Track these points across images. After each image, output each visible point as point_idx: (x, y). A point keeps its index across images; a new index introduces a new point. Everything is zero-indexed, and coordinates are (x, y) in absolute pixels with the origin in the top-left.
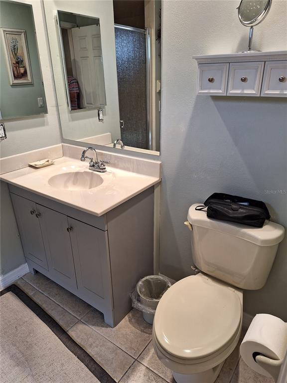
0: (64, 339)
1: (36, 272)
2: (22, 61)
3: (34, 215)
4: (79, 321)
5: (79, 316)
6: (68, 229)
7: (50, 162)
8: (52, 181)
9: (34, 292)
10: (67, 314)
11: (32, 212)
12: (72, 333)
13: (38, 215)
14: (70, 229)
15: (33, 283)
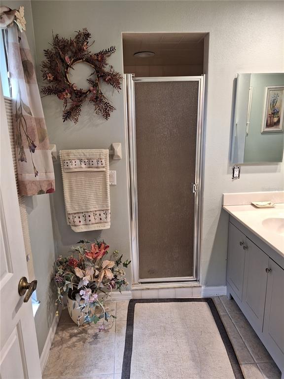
0: (235, 368)
1: (232, 298)
2: (278, 112)
3: (242, 246)
4: (255, 364)
5: (257, 359)
6: (266, 269)
7: (271, 205)
8: (266, 222)
9: (224, 313)
10: (246, 349)
11: (241, 244)
12: (244, 368)
13: (246, 248)
14: (269, 270)
15: (226, 306)
